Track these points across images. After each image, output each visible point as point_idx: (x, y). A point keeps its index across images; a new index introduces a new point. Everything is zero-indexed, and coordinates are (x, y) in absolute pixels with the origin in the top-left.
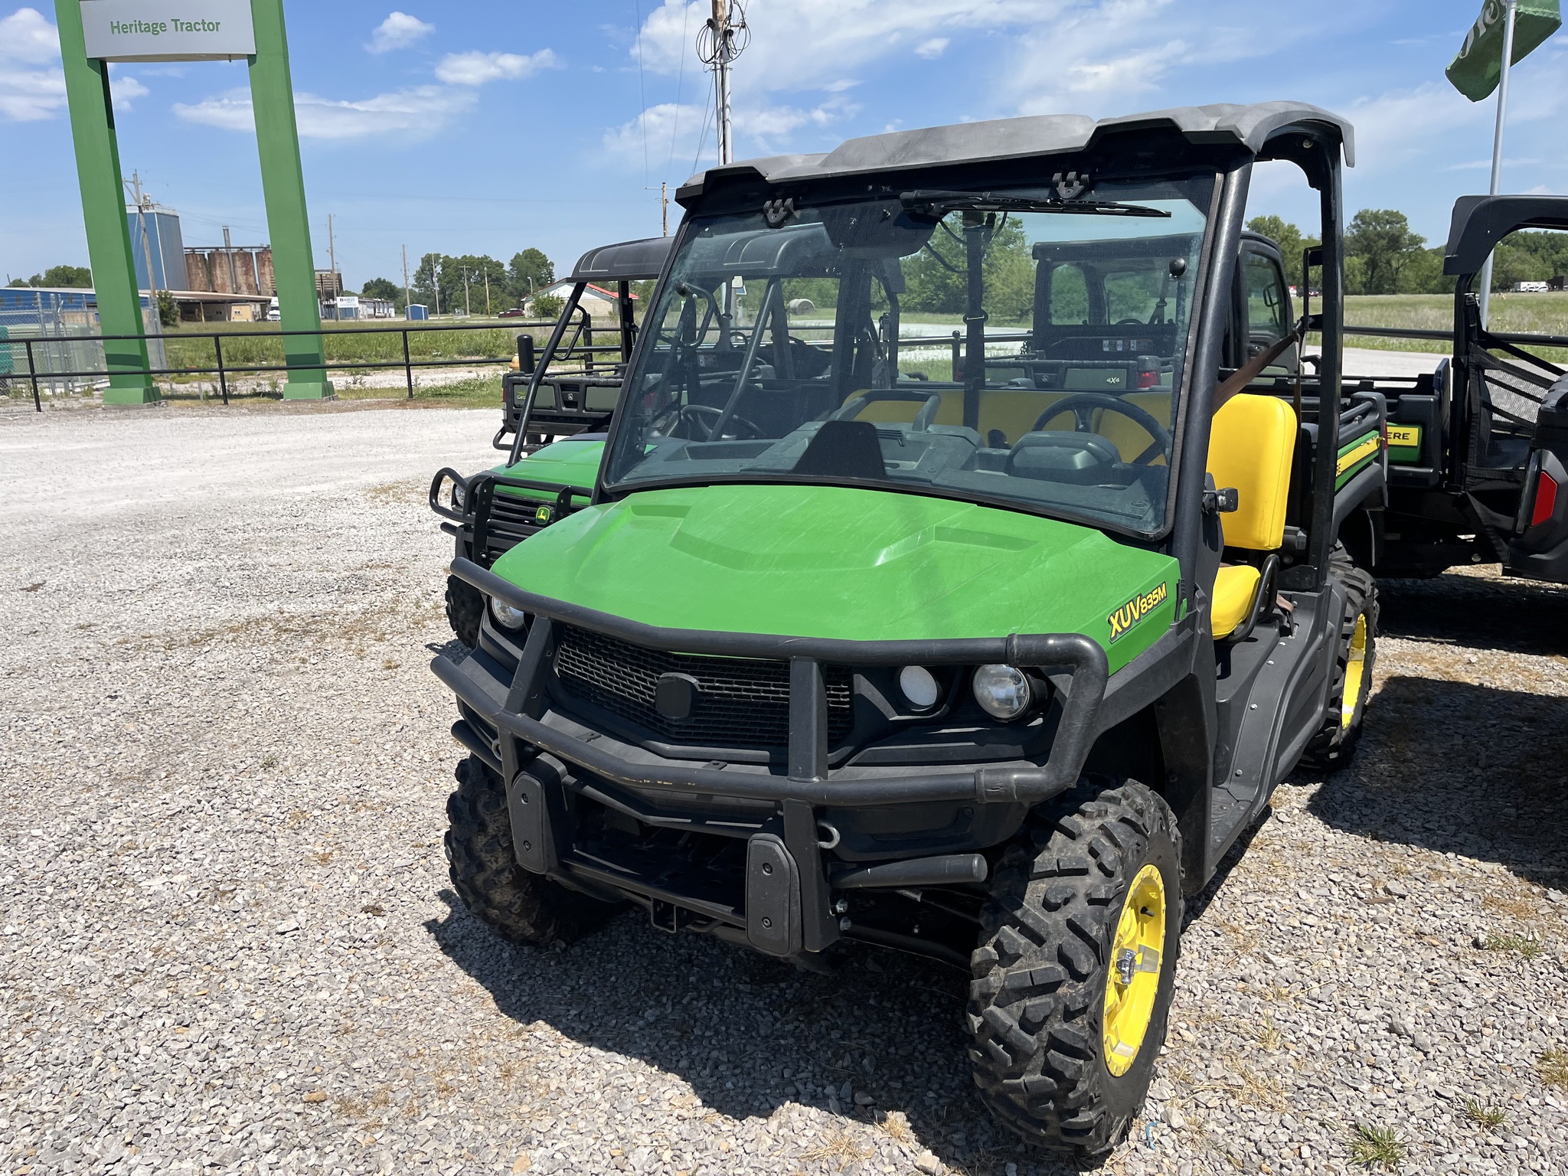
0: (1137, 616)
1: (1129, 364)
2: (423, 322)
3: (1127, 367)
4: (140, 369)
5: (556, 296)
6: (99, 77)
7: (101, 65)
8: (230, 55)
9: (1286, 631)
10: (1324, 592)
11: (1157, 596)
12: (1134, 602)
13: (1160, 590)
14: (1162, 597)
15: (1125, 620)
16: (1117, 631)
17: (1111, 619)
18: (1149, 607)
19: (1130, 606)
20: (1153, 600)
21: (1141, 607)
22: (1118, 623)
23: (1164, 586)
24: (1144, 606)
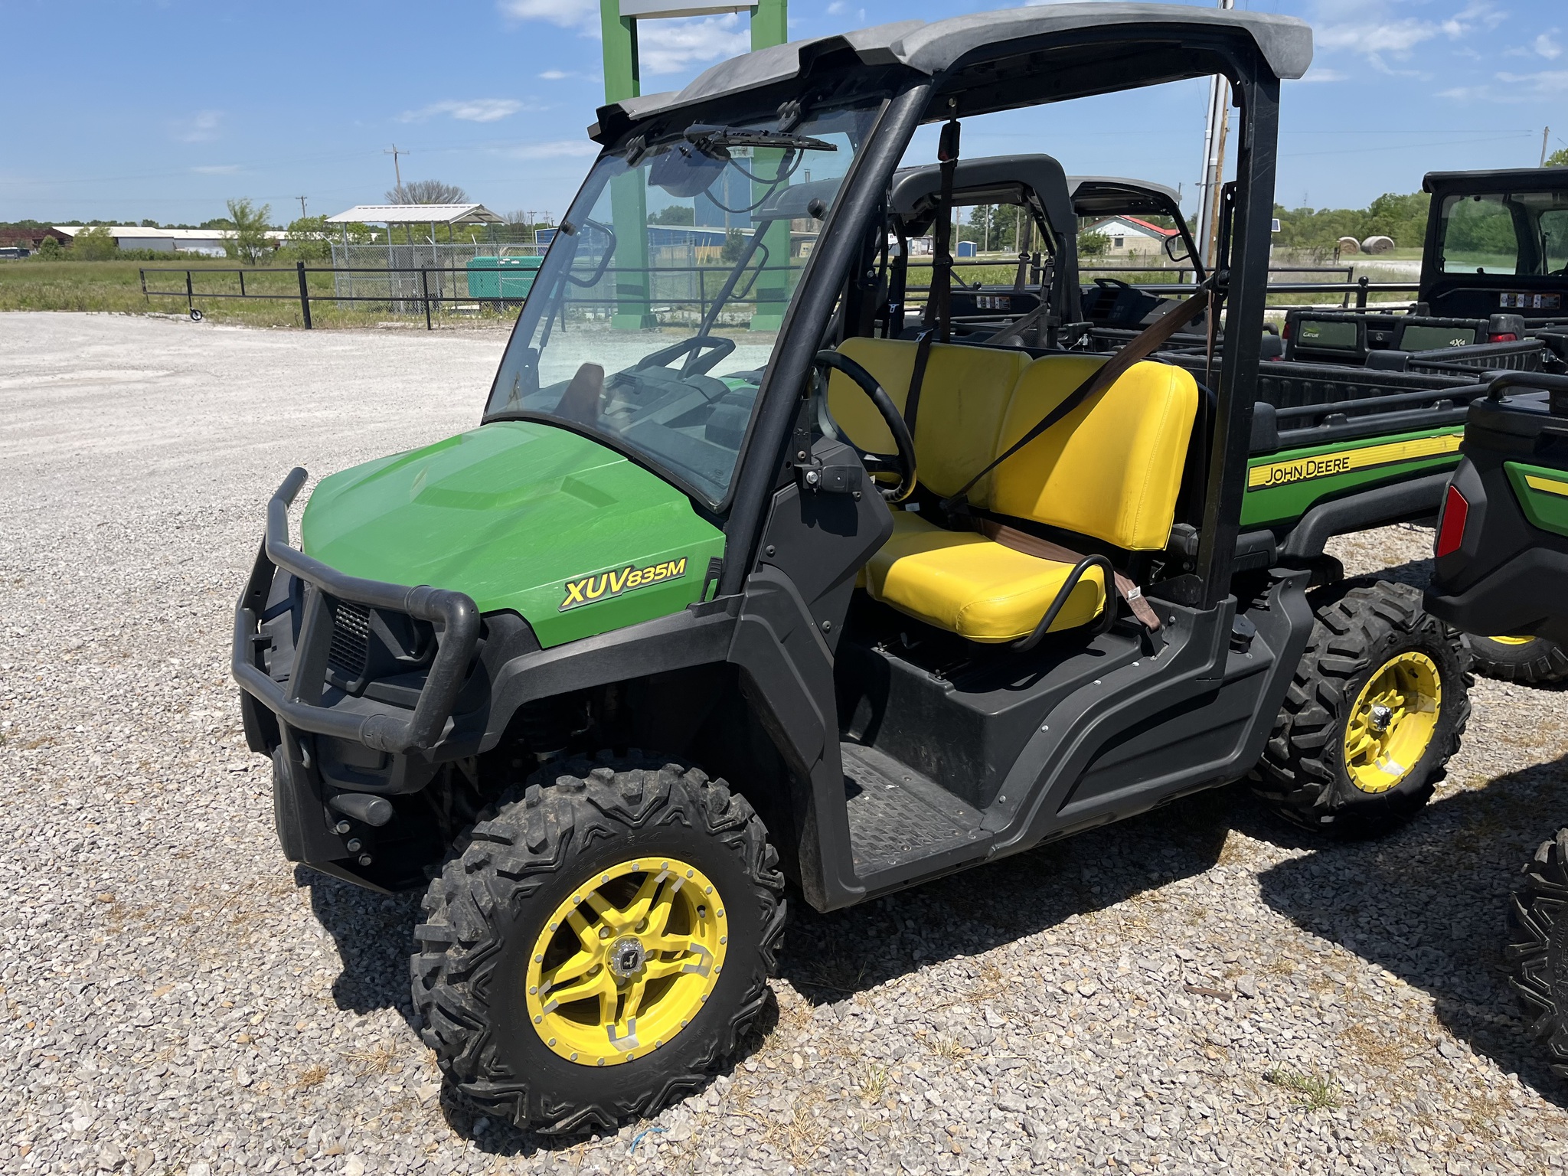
0: (615, 587)
1: (1478, 324)
2: (971, 259)
3: (1475, 327)
4: (641, 298)
5: (1102, 233)
6: (628, 33)
7: (631, 22)
8: (736, 7)
9: (1148, 650)
10: (1217, 610)
11: (664, 571)
12: (618, 573)
13: (672, 565)
14: (675, 572)
15: (594, 591)
16: (574, 599)
17: (571, 586)
18: (644, 581)
19: (609, 576)
20: (655, 575)
21: (627, 579)
22: (581, 592)
23: (683, 561)
24: (634, 579)
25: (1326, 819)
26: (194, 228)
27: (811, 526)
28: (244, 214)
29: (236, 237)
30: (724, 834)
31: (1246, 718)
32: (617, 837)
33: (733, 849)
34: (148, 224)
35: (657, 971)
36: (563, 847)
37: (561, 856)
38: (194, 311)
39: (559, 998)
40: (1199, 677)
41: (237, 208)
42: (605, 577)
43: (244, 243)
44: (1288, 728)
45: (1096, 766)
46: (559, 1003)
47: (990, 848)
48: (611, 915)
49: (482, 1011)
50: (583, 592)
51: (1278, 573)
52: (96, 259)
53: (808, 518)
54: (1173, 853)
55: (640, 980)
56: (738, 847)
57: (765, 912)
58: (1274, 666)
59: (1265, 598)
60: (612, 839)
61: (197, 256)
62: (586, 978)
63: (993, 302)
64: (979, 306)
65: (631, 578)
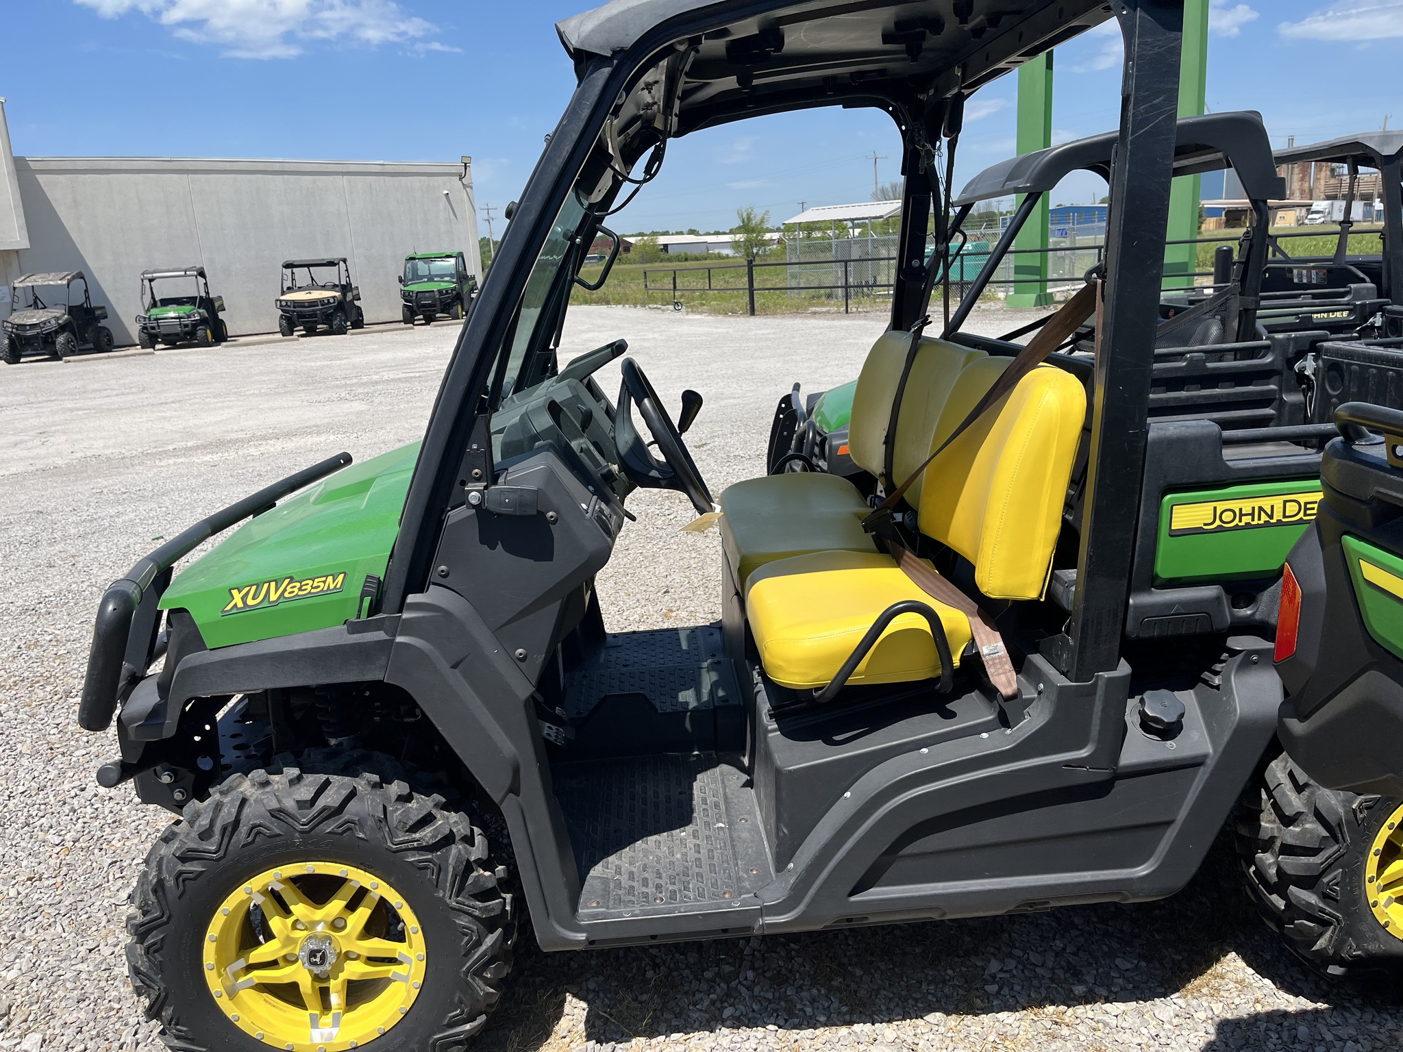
0: (273, 597)
4: (1038, 278)
9: (1004, 721)
10: (1096, 682)
11: (322, 584)
12: (278, 583)
13: (330, 579)
14: (332, 587)
15: (254, 598)
16: (235, 605)
17: (235, 592)
18: (300, 593)
19: (269, 586)
20: (312, 588)
21: (285, 590)
22: (242, 598)
23: (341, 576)
24: (292, 590)
25: (1335, 970)
26: (725, 233)
27: (493, 547)
28: (749, 219)
29: (742, 240)
30: (409, 853)
31: (1169, 823)
32: (282, 838)
33: (420, 869)
34: (692, 232)
35: (354, 973)
36: (226, 840)
37: (223, 847)
38: (676, 303)
39: (258, 977)
40: (1068, 764)
41: (744, 215)
42: (266, 585)
43: (748, 244)
44: (1278, 843)
45: (909, 850)
46: (257, 981)
47: (757, 920)
48: (300, 909)
49: (157, 974)
50: (244, 599)
51: (1235, 642)
52: (647, 262)
53: (488, 539)
54: (1129, 966)
55: (336, 978)
56: (426, 868)
57: (466, 939)
58: (1210, 763)
59: (1217, 673)
60: (278, 839)
61: (720, 257)
62: (281, 963)
63: (1309, 276)
64: (1296, 280)
65: (289, 589)
